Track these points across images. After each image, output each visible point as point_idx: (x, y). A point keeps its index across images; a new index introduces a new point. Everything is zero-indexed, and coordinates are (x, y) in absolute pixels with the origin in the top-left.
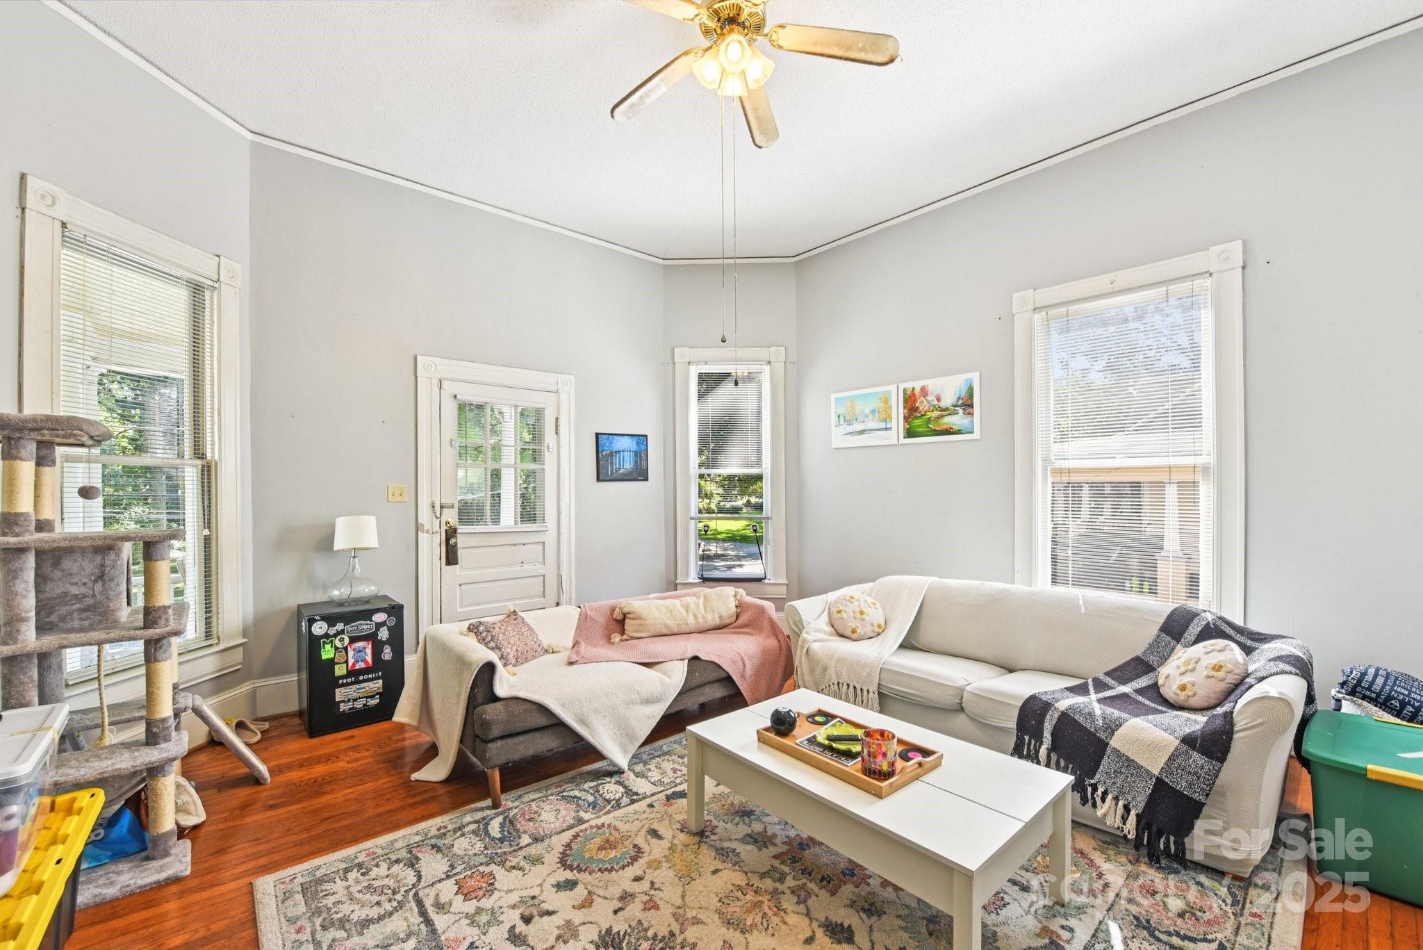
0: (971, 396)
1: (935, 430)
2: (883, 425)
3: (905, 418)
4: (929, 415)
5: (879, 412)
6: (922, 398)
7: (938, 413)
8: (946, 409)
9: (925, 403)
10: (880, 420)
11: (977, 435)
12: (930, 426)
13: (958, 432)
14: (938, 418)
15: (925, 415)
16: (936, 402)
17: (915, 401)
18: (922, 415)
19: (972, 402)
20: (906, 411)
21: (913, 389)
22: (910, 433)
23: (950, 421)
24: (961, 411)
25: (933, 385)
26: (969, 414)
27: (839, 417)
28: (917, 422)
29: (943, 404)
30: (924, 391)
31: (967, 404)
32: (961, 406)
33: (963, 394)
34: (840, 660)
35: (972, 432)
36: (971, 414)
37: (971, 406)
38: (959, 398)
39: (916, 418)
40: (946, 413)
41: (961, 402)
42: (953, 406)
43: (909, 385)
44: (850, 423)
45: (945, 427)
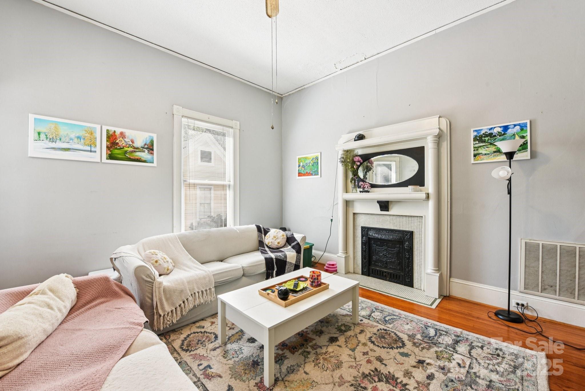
0: (153, 145)
1: (130, 158)
2: (89, 148)
3: (107, 147)
4: (126, 149)
5: (84, 139)
6: (121, 139)
7: (132, 149)
8: (137, 148)
9: (123, 142)
10: (85, 144)
11: (155, 164)
12: (127, 155)
13: (145, 161)
14: (132, 152)
15: (123, 148)
16: (131, 143)
17: (116, 139)
18: (121, 148)
19: (153, 148)
20: (108, 144)
21: (115, 132)
22: (111, 157)
23: (139, 154)
24: (146, 151)
25: (129, 133)
26: (151, 153)
27: (39, 134)
28: (116, 151)
29: (135, 145)
30: (122, 134)
31: (150, 148)
32: (146, 148)
33: (148, 143)
34: (189, 282)
35: (153, 163)
36: (152, 154)
37: (153, 150)
38: (145, 144)
39: (116, 148)
40: (137, 150)
41: (146, 146)
42: (142, 147)
43: (112, 129)
44: (52, 140)
45: (137, 157)
